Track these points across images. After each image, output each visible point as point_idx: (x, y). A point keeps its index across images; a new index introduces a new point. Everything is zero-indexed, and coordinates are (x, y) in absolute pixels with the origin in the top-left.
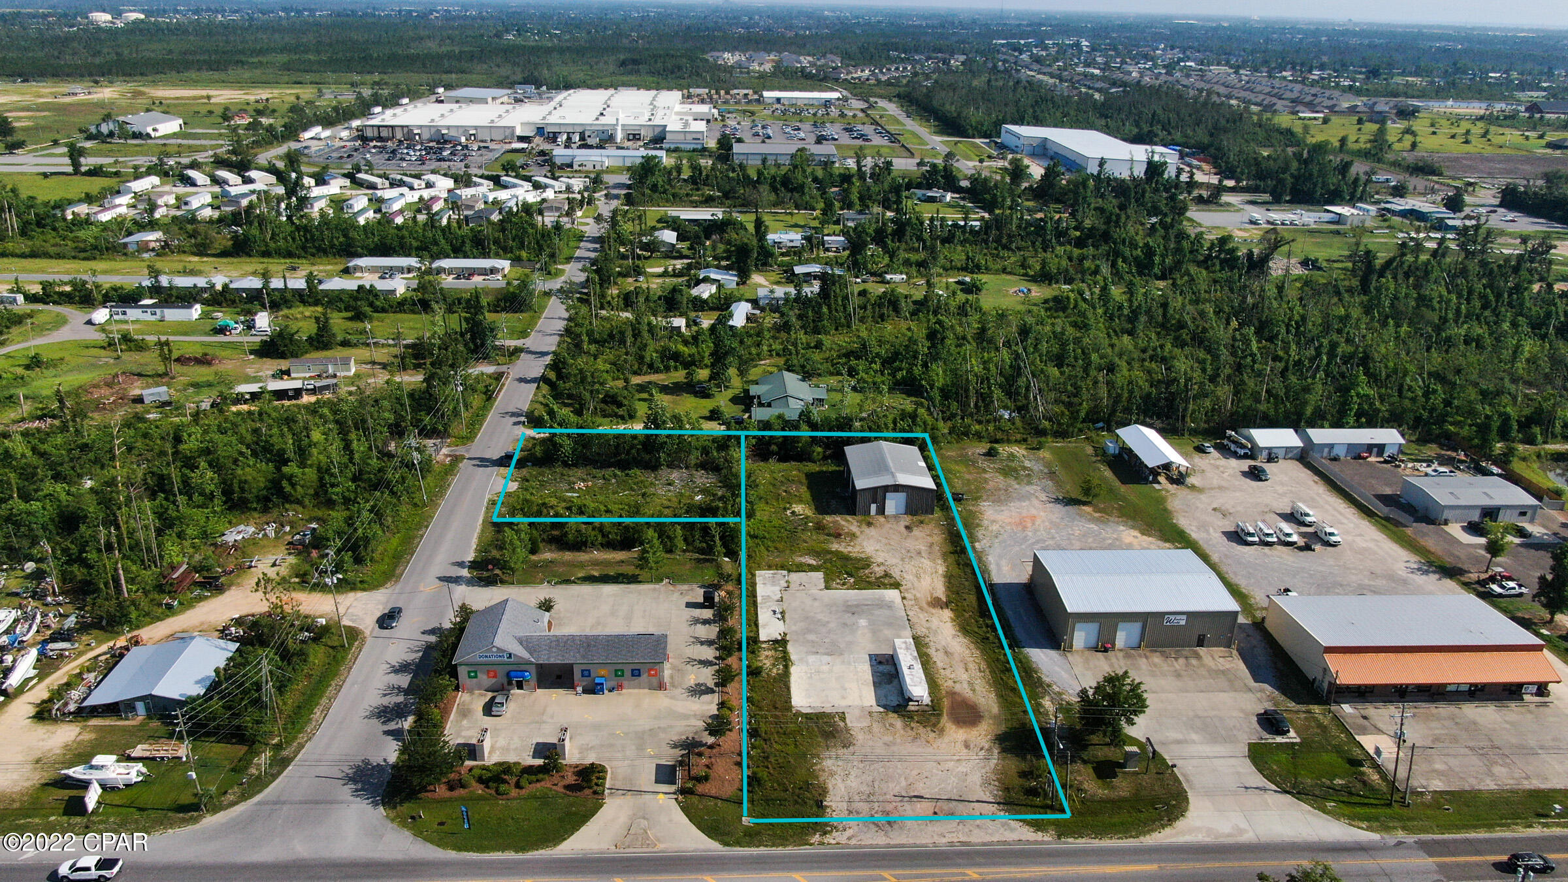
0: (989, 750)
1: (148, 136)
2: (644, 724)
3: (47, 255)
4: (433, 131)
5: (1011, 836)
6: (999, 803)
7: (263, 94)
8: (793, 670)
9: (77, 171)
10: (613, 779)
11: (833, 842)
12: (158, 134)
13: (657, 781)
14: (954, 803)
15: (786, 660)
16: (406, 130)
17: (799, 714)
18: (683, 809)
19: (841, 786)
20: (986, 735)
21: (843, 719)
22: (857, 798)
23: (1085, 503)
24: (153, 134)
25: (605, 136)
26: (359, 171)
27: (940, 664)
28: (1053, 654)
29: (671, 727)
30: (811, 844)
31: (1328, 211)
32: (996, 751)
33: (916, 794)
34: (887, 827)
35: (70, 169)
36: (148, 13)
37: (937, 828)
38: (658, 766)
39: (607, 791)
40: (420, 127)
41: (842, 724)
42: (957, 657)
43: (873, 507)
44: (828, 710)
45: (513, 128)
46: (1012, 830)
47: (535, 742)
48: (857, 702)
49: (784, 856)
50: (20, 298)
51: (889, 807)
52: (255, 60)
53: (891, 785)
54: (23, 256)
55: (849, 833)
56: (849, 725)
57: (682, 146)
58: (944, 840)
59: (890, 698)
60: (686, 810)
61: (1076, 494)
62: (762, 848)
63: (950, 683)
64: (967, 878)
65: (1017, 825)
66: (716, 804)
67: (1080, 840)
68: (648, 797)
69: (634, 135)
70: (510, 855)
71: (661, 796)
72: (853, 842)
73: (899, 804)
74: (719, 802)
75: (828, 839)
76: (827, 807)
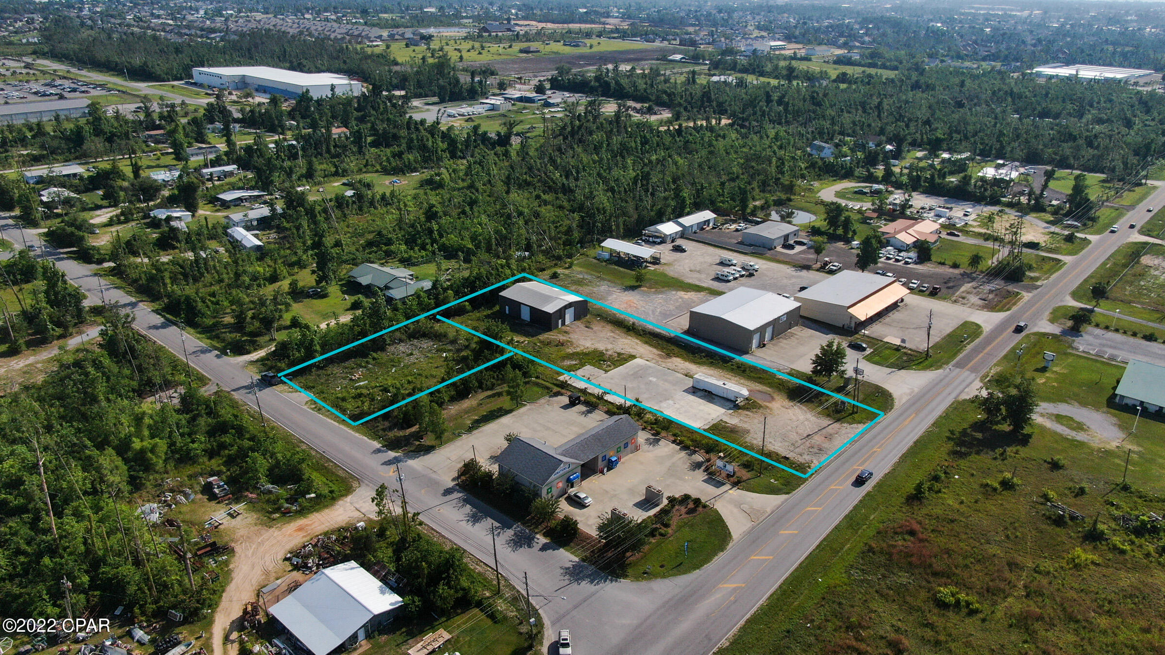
0: (795, 405)
10: (701, 497)
20: (784, 400)
23: (639, 286)
28: (747, 356)
31: (484, 103)
32: (798, 404)
39: (708, 504)
43: (560, 321)
56: (732, 424)
61: (633, 283)
68: (725, 495)
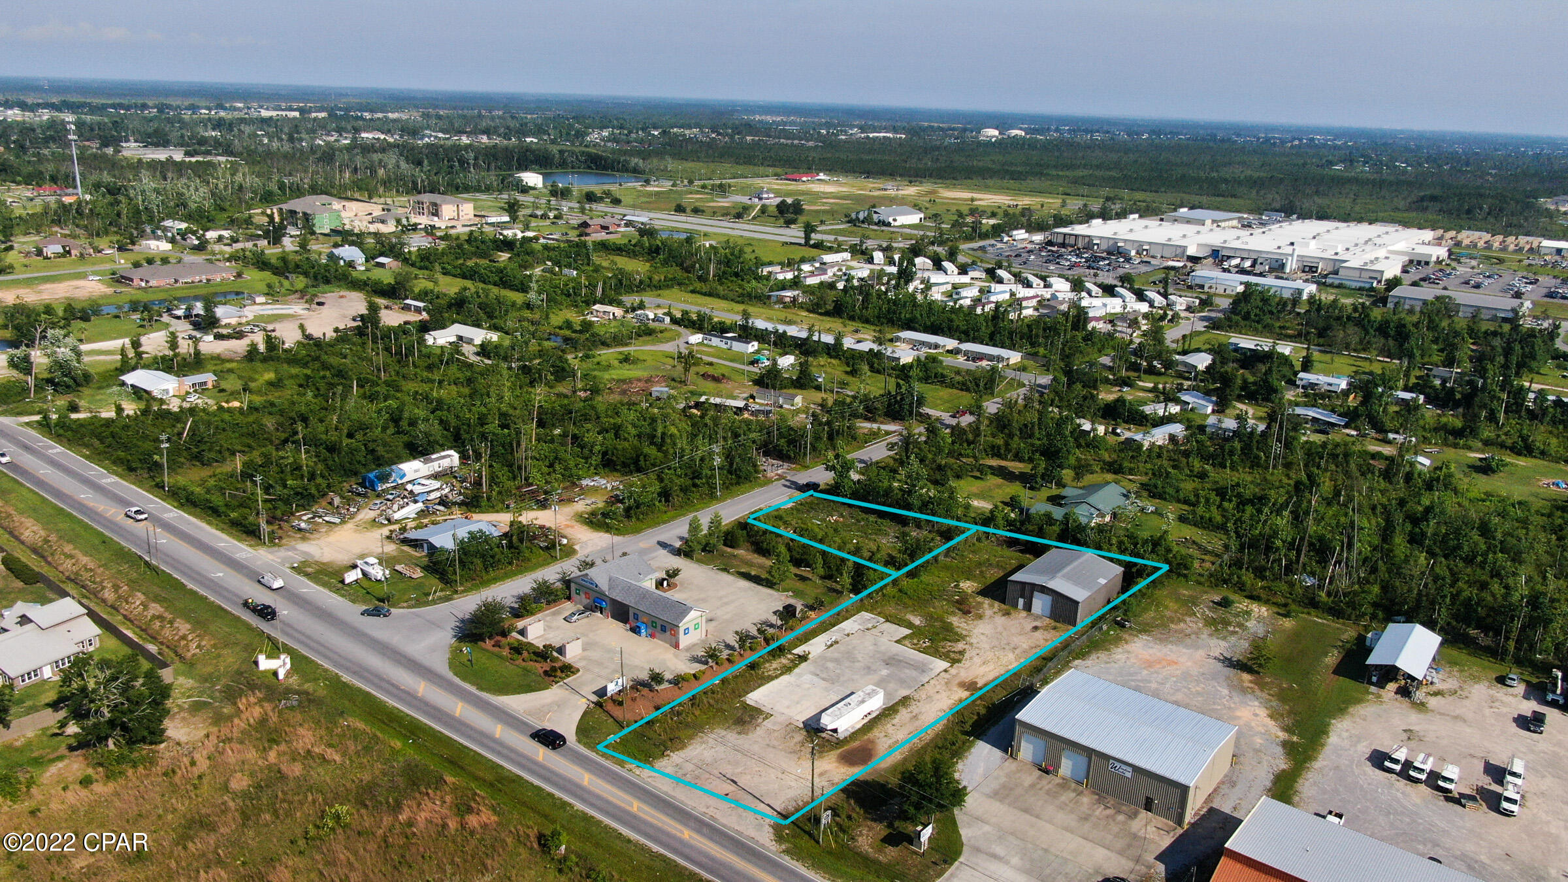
0: (835, 785)
1: (889, 224)
2: (638, 661)
3: (718, 296)
4: (1111, 242)
5: (751, 832)
6: (779, 814)
7: (1025, 201)
8: (784, 678)
9: (807, 244)
11: (638, 773)
12: (896, 224)
13: (594, 693)
14: (751, 798)
15: (786, 670)
16: (1087, 240)
19: (698, 751)
20: (848, 776)
21: (766, 718)
22: (695, 762)
24: (893, 224)
25: (1276, 265)
26: (1000, 267)
27: (895, 721)
28: (998, 754)
30: (622, 766)
33: (736, 779)
34: (681, 785)
35: (803, 241)
36: (1027, 131)
37: (712, 802)
39: (561, 683)
40: (1101, 238)
41: (760, 720)
42: (917, 723)
43: (1021, 601)
44: (763, 709)
45: (1185, 248)
46: (760, 831)
48: (790, 714)
49: (602, 766)
50: (667, 319)
51: (705, 776)
52: (1054, 173)
53: (729, 766)
54: (705, 294)
55: (656, 774)
57: (1347, 283)
60: (587, 711)
64: (679, 836)
65: (768, 830)
66: (607, 719)
67: (795, 862)
68: (576, 696)
69: (1311, 267)
70: (473, 689)
71: (584, 700)
72: (649, 780)
73: (715, 779)
74: (611, 721)
75: (638, 770)
76: (668, 756)
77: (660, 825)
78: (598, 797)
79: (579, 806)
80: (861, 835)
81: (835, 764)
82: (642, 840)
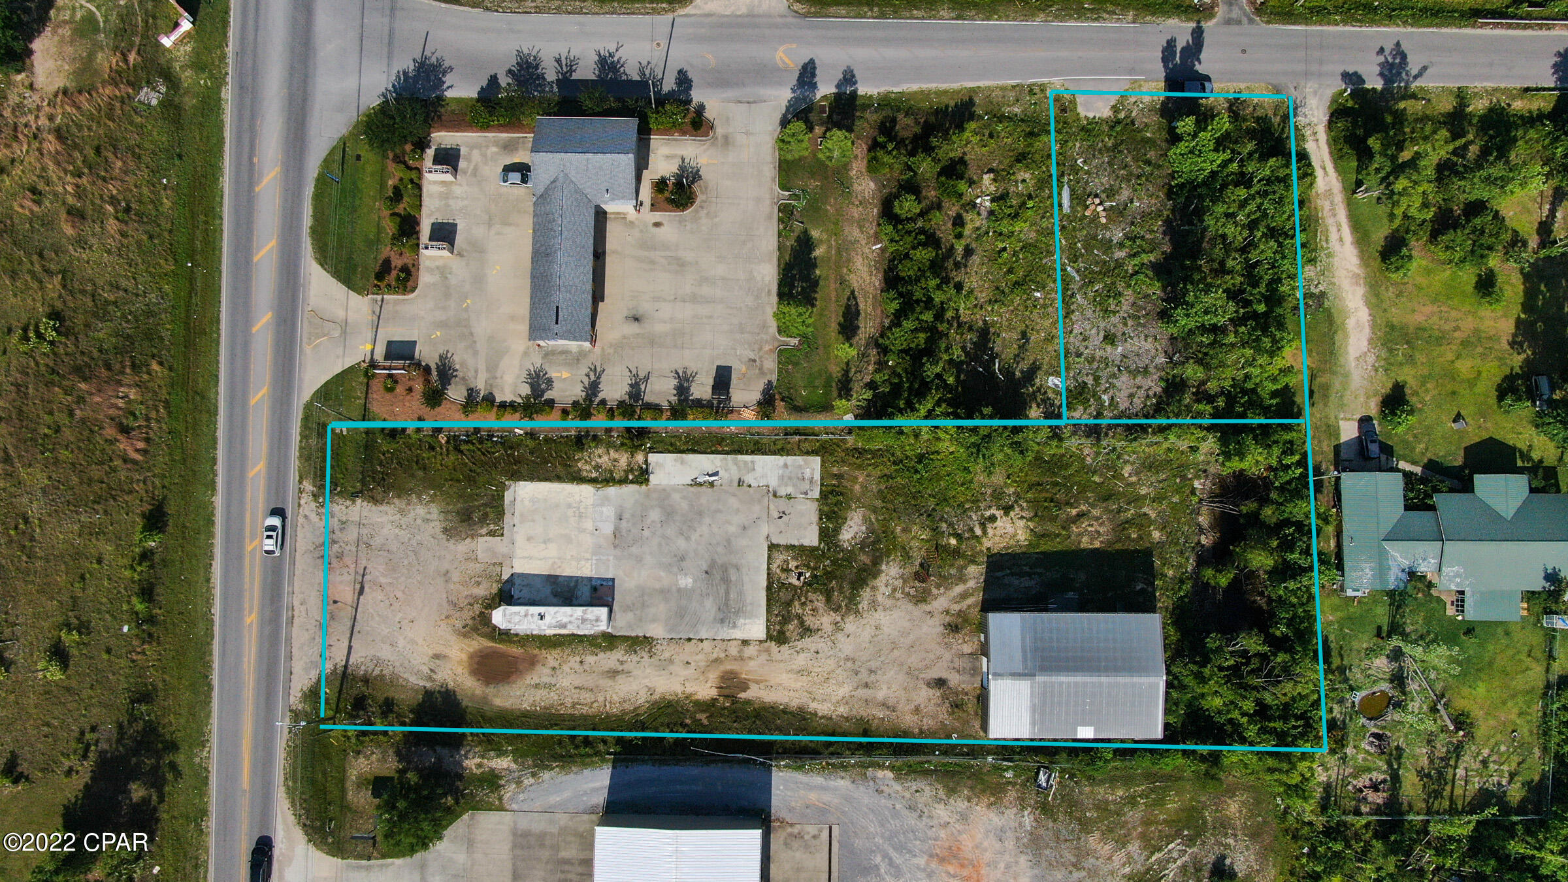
0: (430, 678)
2: (482, 328)
5: (298, 666)
6: (346, 667)
8: (587, 490)
10: (396, 302)
11: (303, 502)
13: (390, 343)
14: (349, 624)
15: (606, 479)
17: (503, 488)
18: (352, 368)
19: (384, 519)
20: (455, 681)
21: (492, 534)
22: (364, 531)
27: (590, 659)
28: (598, 799)
29: (476, 353)
30: (300, 482)
32: (428, 685)
33: (366, 589)
34: (317, 554)
37: (314, 600)
38: (415, 342)
39: (379, 297)
41: (484, 531)
42: (605, 683)
44: (507, 518)
46: (307, 670)
47: (457, 221)
48: (519, 553)
49: (286, 457)
51: (349, 560)
53: (381, 568)
55: (314, 517)
56: (481, 540)
58: (296, 603)
59: (525, 590)
60: (351, 369)
62: (299, 438)
63: (552, 662)
64: (247, 612)
65: (313, 675)
66: (359, 398)
68: (369, 335)
70: (307, 221)
71: (369, 347)
72: (301, 520)
73: (352, 571)
74: (362, 401)
75: (306, 499)
76: (354, 502)
77: (247, 586)
78: (242, 503)
79: (219, 500)
80: (367, 757)
81: (464, 657)
82: (217, 592)
